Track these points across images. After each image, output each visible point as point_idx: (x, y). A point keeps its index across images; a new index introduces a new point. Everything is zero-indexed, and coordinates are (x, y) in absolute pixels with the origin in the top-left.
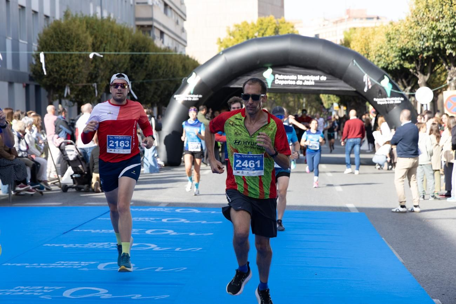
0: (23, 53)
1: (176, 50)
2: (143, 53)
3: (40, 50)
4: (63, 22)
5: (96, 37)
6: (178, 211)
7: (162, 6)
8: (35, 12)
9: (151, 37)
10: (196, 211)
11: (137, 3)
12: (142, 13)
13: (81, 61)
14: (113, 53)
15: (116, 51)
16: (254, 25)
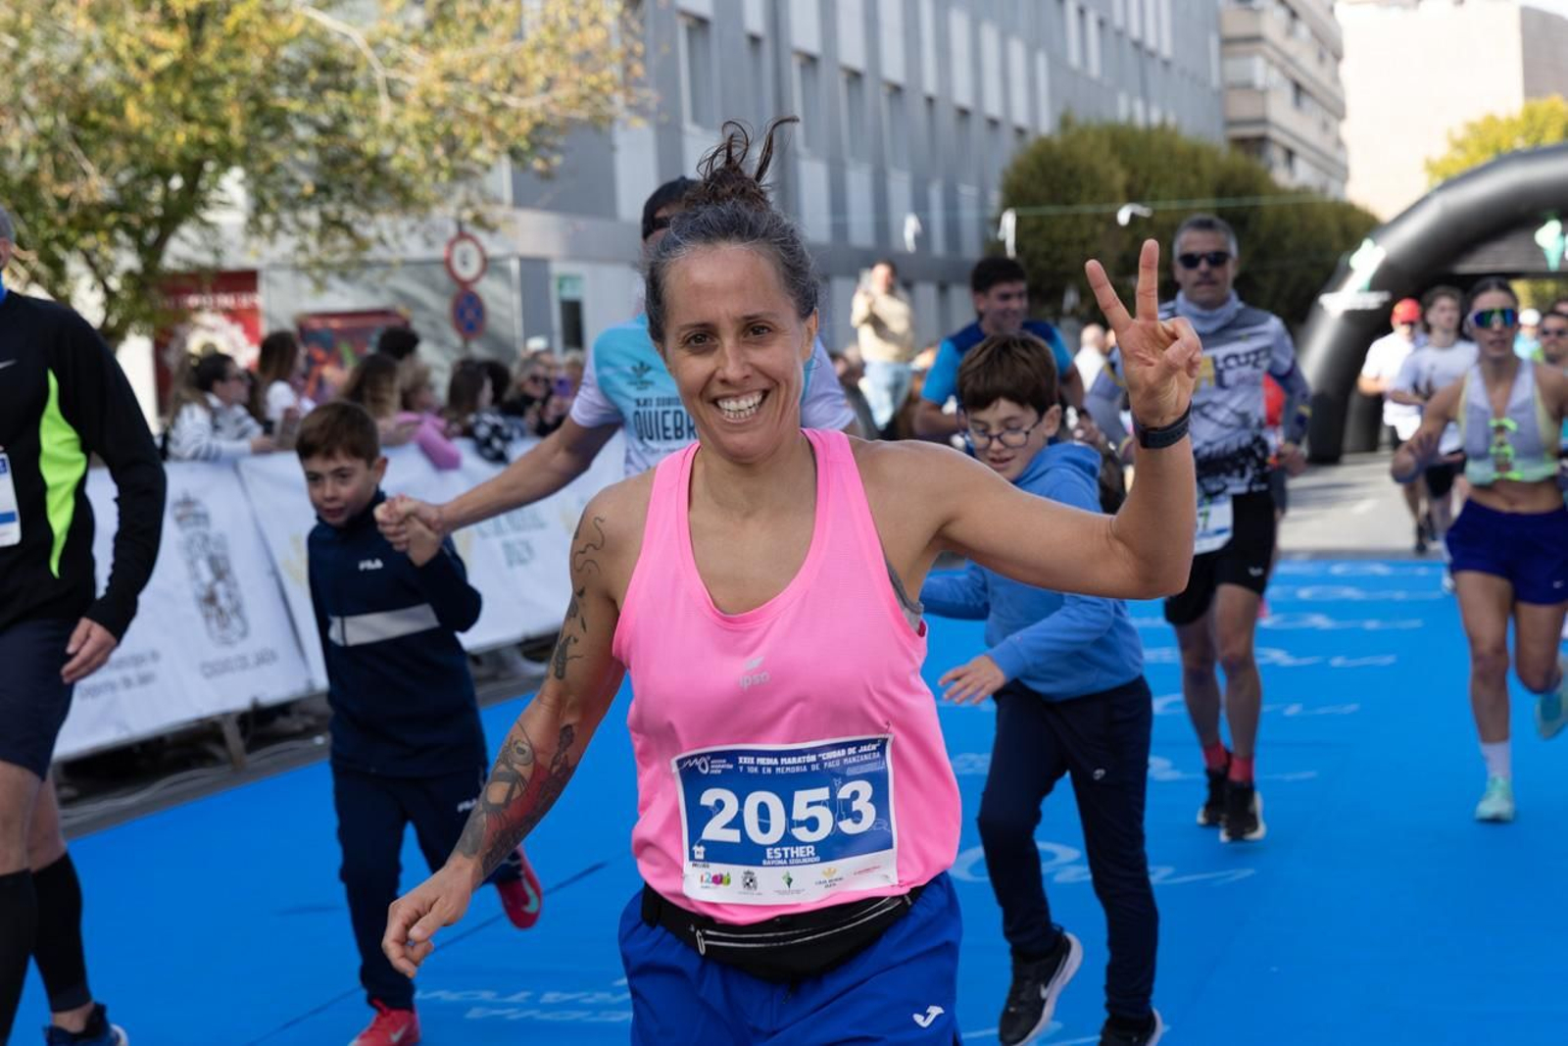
0: (969, 215)
1: (1323, 190)
2: (1247, 201)
3: (1005, 207)
4: (1057, 139)
5: (1134, 171)
6: (1338, 569)
7: (1288, 92)
8: (993, 123)
9: (1262, 165)
10: (1380, 569)
11: (1233, 87)
12: (1242, 107)
13: (1101, 228)
14: (1174, 205)
15: (1181, 197)
16: (1512, 124)
